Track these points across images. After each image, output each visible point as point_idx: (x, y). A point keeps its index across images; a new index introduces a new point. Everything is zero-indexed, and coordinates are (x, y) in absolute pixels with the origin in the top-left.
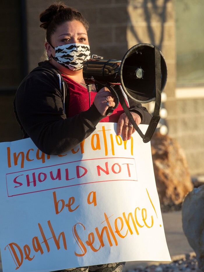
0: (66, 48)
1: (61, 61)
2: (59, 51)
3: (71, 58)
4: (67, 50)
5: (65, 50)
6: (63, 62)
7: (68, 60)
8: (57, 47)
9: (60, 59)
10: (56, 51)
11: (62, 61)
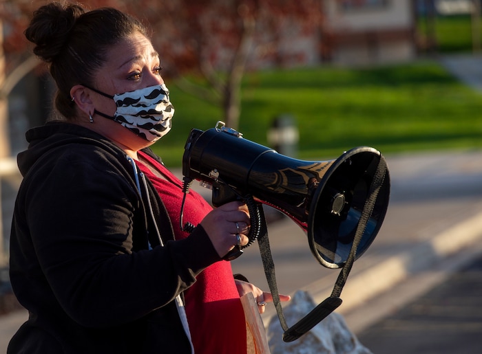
0: (146, 97)
1: (132, 124)
2: (129, 102)
3: (156, 117)
4: (147, 101)
5: (143, 100)
6: (138, 125)
7: (149, 120)
8: (121, 94)
9: (129, 119)
10: (120, 103)
11: (135, 124)
